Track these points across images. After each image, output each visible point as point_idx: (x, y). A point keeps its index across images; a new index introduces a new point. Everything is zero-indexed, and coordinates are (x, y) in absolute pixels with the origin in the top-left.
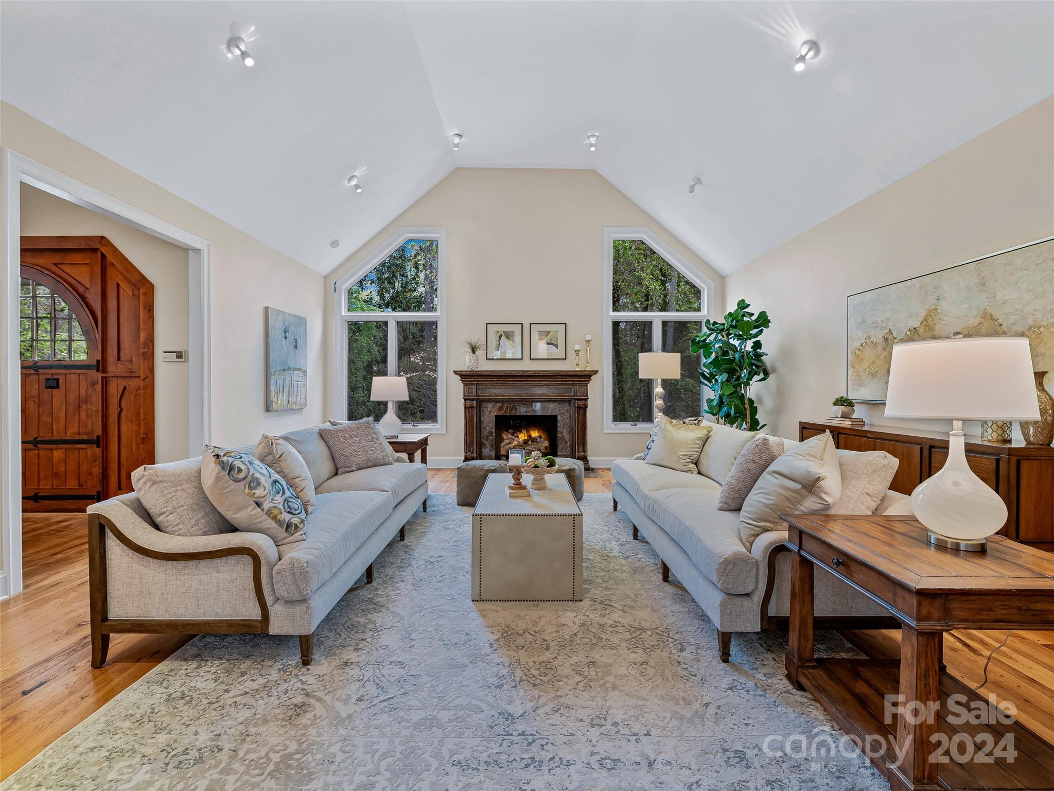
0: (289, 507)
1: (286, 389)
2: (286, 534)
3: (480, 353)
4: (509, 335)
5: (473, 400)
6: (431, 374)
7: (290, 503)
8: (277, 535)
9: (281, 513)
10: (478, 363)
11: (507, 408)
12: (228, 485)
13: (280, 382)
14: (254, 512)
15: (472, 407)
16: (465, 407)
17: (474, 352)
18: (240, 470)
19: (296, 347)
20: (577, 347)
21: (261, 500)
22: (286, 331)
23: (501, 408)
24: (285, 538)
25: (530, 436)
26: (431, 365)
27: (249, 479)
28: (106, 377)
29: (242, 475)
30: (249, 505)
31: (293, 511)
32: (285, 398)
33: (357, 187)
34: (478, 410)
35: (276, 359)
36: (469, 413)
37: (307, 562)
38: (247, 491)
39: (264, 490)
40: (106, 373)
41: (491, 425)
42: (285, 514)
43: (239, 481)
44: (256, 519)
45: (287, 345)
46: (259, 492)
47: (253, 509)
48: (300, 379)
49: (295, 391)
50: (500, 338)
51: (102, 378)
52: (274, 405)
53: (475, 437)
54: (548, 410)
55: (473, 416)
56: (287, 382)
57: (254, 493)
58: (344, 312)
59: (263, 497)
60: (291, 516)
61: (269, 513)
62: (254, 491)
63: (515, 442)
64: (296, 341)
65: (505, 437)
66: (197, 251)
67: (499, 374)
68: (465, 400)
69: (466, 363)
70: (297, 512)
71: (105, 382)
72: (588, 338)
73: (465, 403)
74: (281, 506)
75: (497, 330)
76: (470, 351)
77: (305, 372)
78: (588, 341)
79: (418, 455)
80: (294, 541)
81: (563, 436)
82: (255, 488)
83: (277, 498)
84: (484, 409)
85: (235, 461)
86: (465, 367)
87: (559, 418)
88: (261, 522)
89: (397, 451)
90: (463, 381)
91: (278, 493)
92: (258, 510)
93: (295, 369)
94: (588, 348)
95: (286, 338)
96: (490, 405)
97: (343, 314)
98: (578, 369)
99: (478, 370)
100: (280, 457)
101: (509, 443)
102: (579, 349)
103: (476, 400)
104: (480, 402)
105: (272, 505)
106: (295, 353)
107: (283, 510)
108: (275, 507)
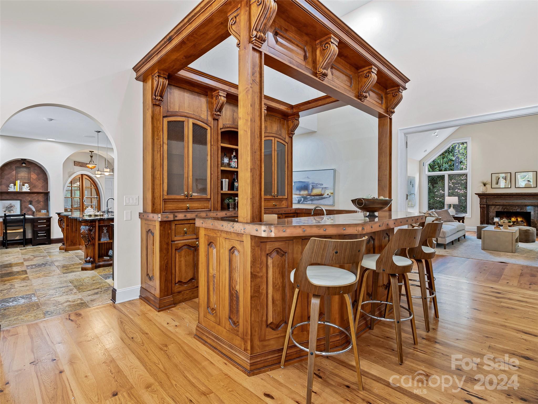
1: (411, 200)
3: (488, 186)
5: (485, 205)
6: (459, 191)
10: (487, 190)
11: (501, 209)
13: (410, 198)
15: (484, 207)
16: (481, 207)
17: (485, 186)
19: (413, 187)
22: (411, 182)
23: (499, 208)
25: (517, 220)
26: (459, 186)
32: (411, 203)
33: (437, 135)
34: (487, 209)
35: (409, 191)
36: (482, 209)
41: (493, 215)
48: (414, 197)
49: (413, 201)
52: (408, 205)
53: (485, 220)
54: (526, 210)
55: (484, 211)
64: (413, 185)
67: (497, 194)
68: (480, 205)
69: (481, 190)
76: (483, 185)
77: (415, 194)
79: (461, 221)
81: (534, 221)
84: (490, 208)
86: (480, 192)
87: (532, 213)
89: (454, 219)
90: (479, 197)
93: (413, 194)
96: (493, 207)
97: (427, 174)
99: (487, 193)
103: (486, 205)
104: (488, 206)
106: (413, 189)
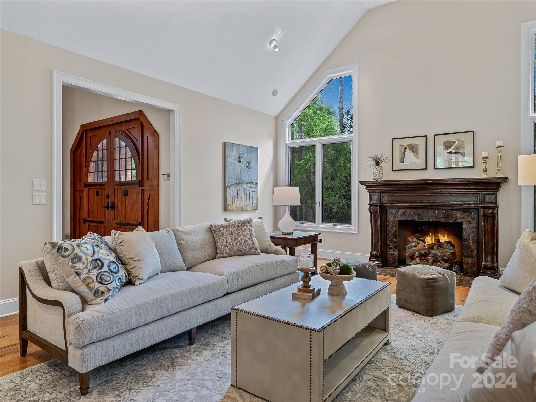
0: (101, 278)
1: (240, 196)
2: (94, 298)
3: (386, 166)
4: (413, 149)
5: (377, 206)
7: (103, 276)
8: (88, 297)
9: (94, 282)
10: (383, 174)
11: (409, 214)
12: (58, 259)
13: (235, 192)
14: (75, 279)
15: (377, 212)
16: (370, 212)
17: (378, 165)
18: (66, 249)
19: (249, 168)
20: (484, 154)
21: (80, 271)
22: (239, 157)
23: (404, 214)
24: (93, 300)
25: (438, 240)
27: (72, 256)
28: (143, 189)
29: (67, 253)
30: (71, 275)
31: (104, 282)
32: (239, 202)
33: (275, 47)
34: (382, 215)
35: (231, 176)
36: (373, 217)
37: (83, 321)
38: (70, 264)
39: (83, 265)
40: (143, 187)
41: (394, 229)
42: (96, 283)
43: (65, 257)
44: (76, 284)
45: (240, 168)
46: (79, 266)
47: (74, 277)
48: (252, 189)
49: (248, 197)
50: (405, 151)
51: (141, 190)
52: (229, 207)
53: (380, 239)
54: (452, 218)
55: (377, 220)
56: (241, 192)
57: (75, 266)
58: (288, 140)
59: (81, 270)
60: (100, 285)
61: (84, 280)
62: (75, 265)
63: (420, 245)
64: (249, 164)
65: (410, 239)
66: (173, 111)
68: (370, 206)
70: (106, 283)
71: (143, 191)
72: (499, 143)
73: (370, 209)
74: (94, 278)
75: (402, 144)
76: (373, 163)
77: (256, 185)
78: (499, 147)
80: (96, 303)
81: (469, 244)
82: (76, 263)
83: (92, 271)
84: (387, 214)
85: (64, 243)
86: (370, 178)
87: (465, 225)
88: (79, 287)
89: (275, 245)
90: (368, 191)
91: (95, 268)
92: (78, 278)
93: (248, 183)
94: (499, 154)
95: (240, 162)
96: (394, 211)
97: (287, 142)
98: (485, 176)
99: (382, 180)
100: (121, 243)
101: (414, 247)
102: (487, 156)
103: (380, 206)
104: (384, 208)
105: (87, 275)
106: (248, 173)
107: (95, 280)
108: (90, 278)
